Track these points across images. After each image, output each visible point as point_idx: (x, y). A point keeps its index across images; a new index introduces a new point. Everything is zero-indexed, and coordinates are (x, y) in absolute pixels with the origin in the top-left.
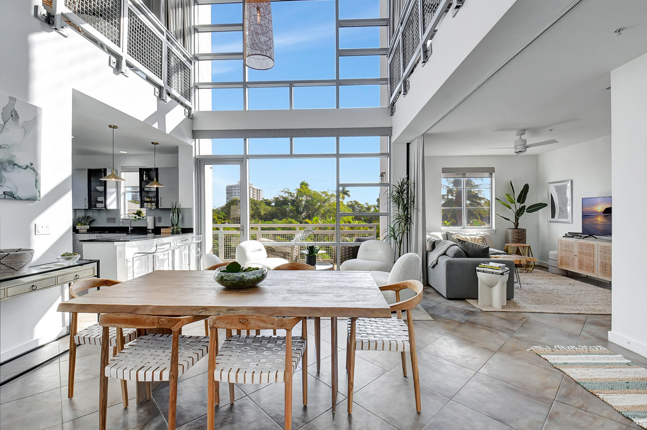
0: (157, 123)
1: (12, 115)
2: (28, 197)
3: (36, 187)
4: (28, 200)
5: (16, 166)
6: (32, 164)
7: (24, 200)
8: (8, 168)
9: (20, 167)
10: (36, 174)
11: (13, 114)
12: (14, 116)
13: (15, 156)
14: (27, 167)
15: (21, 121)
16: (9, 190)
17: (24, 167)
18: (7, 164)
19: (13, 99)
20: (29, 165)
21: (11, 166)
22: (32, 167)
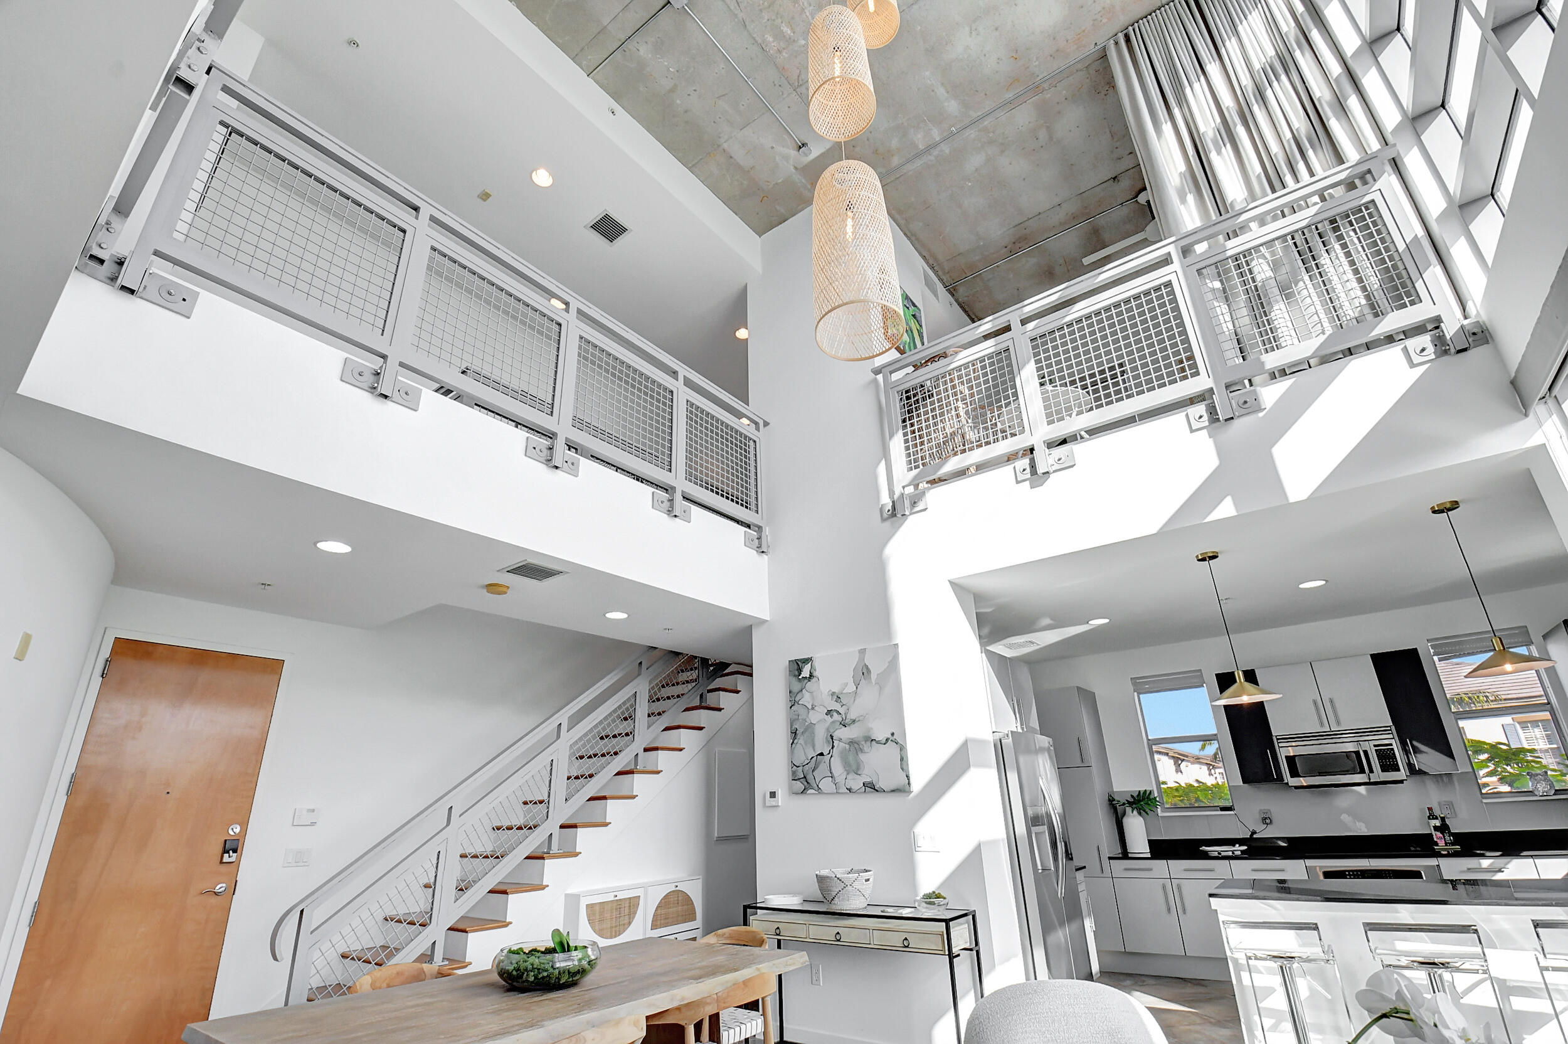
0: (1228, 500)
1: (863, 674)
2: (892, 788)
3: (902, 769)
4: (893, 791)
5: (874, 742)
6: (893, 734)
7: (888, 792)
8: (866, 749)
9: (878, 742)
10: (902, 748)
11: (865, 671)
12: (865, 672)
13: (872, 729)
14: (887, 740)
15: (874, 676)
16: (869, 780)
17: (884, 741)
18: (863, 743)
19: (862, 652)
20: (890, 736)
21: (869, 743)
22: (893, 738)
